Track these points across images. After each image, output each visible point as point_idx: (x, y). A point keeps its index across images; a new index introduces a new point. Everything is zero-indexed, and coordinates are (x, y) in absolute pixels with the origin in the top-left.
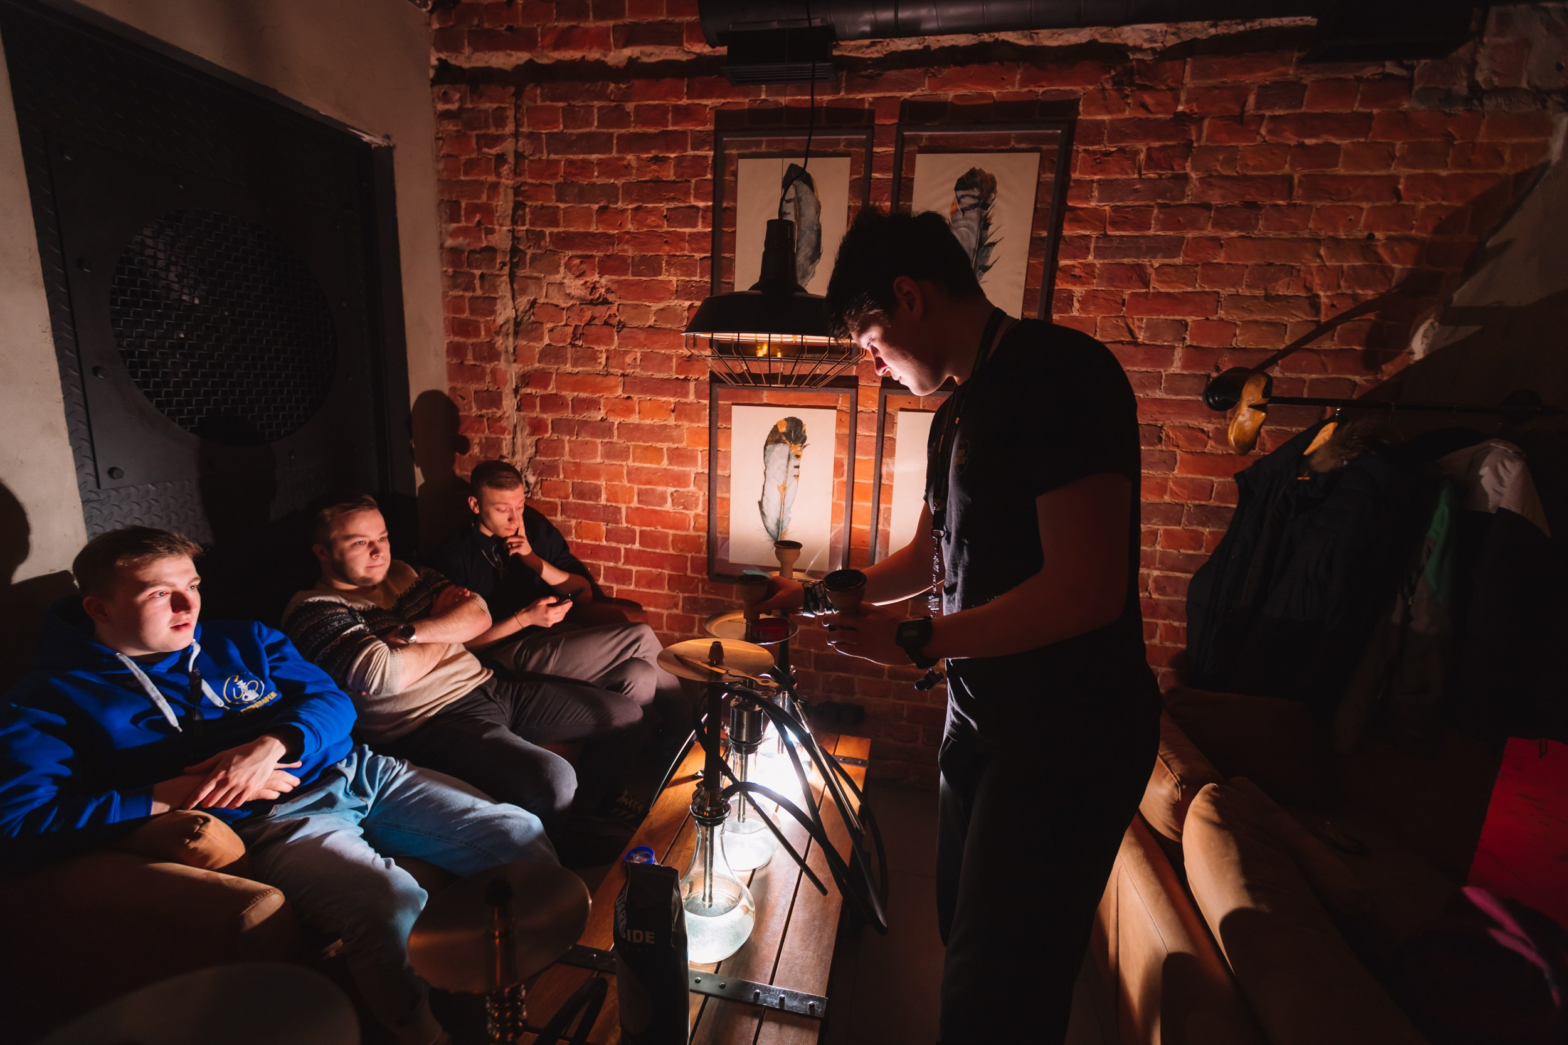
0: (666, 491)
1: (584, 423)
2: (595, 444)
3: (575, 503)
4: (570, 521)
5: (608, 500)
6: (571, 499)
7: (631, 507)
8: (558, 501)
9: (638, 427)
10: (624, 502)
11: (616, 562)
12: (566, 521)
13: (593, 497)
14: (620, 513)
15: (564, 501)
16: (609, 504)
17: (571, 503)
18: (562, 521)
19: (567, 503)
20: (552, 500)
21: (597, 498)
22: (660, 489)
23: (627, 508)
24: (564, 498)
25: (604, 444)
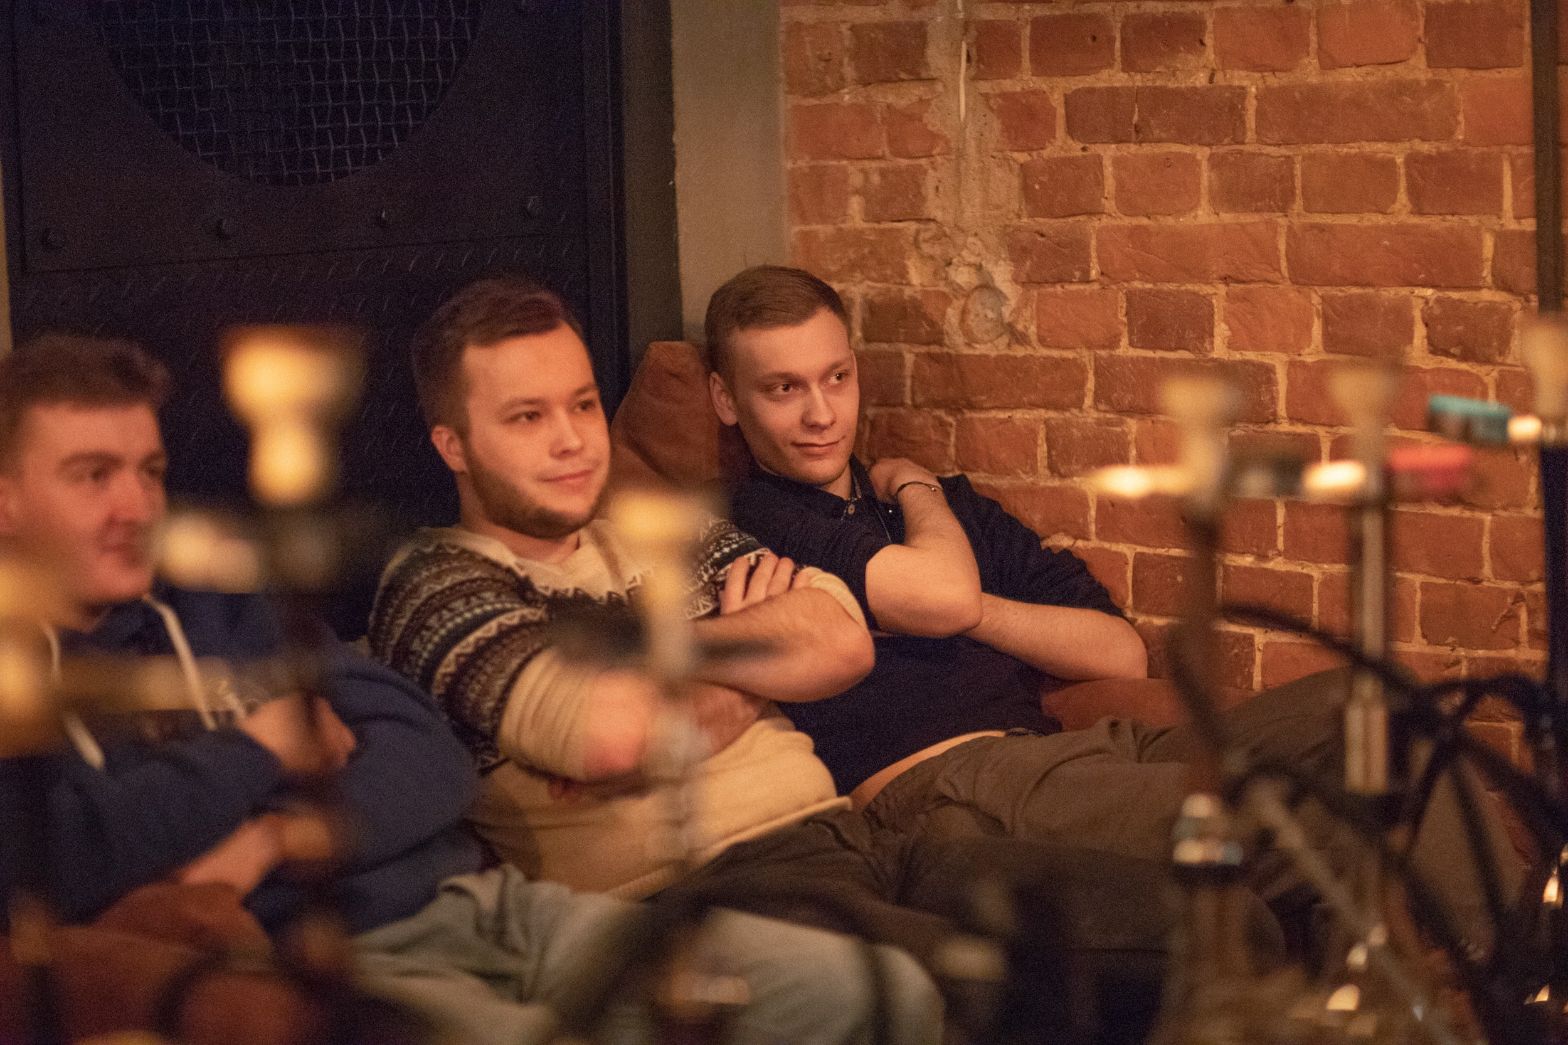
0: (1406, 301)
1: (1158, 99)
2: (1190, 162)
3: (1134, 361)
4: (1121, 423)
5: (1231, 345)
6: (1125, 350)
7: (1304, 364)
8: (1086, 357)
9: (1315, 97)
10: (1282, 347)
11: (1262, 557)
12: (1109, 423)
13: (1190, 334)
14: (1271, 382)
15: (1103, 353)
16: (1237, 356)
17: (1123, 361)
18: (1099, 423)
19: (1113, 361)
20: (1069, 354)
21: (1201, 339)
22: (1390, 293)
23: (1292, 364)
24: (1104, 347)
25: (1216, 163)
